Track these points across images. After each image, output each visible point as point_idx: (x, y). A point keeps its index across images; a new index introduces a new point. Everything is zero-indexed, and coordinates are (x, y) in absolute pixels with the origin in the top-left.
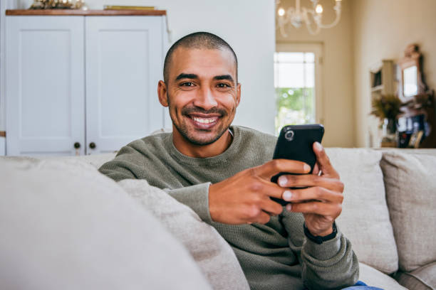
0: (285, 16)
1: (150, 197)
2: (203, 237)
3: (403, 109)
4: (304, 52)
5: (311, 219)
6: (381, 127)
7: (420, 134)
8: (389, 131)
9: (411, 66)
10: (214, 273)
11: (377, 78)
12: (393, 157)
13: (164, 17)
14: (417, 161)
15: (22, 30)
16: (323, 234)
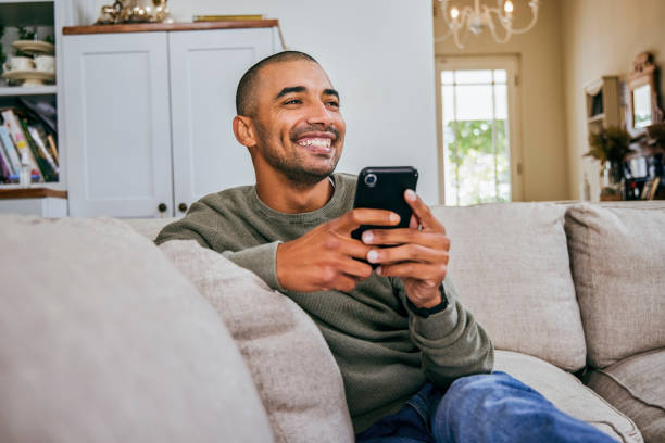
0: (459, 18)
1: (201, 262)
2: (269, 308)
3: (634, 146)
4: (493, 69)
5: (410, 285)
6: (602, 174)
7: (657, 182)
8: (613, 179)
9: (644, 84)
10: (282, 353)
11: (596, 103)
12: (582, 212)
13: (275, 29)
14: (615, 217)
15: (85, 54)
16: (428, 305)
